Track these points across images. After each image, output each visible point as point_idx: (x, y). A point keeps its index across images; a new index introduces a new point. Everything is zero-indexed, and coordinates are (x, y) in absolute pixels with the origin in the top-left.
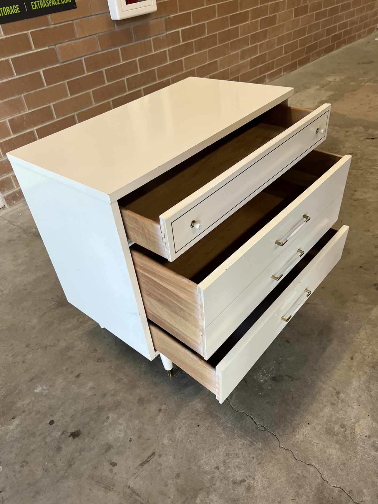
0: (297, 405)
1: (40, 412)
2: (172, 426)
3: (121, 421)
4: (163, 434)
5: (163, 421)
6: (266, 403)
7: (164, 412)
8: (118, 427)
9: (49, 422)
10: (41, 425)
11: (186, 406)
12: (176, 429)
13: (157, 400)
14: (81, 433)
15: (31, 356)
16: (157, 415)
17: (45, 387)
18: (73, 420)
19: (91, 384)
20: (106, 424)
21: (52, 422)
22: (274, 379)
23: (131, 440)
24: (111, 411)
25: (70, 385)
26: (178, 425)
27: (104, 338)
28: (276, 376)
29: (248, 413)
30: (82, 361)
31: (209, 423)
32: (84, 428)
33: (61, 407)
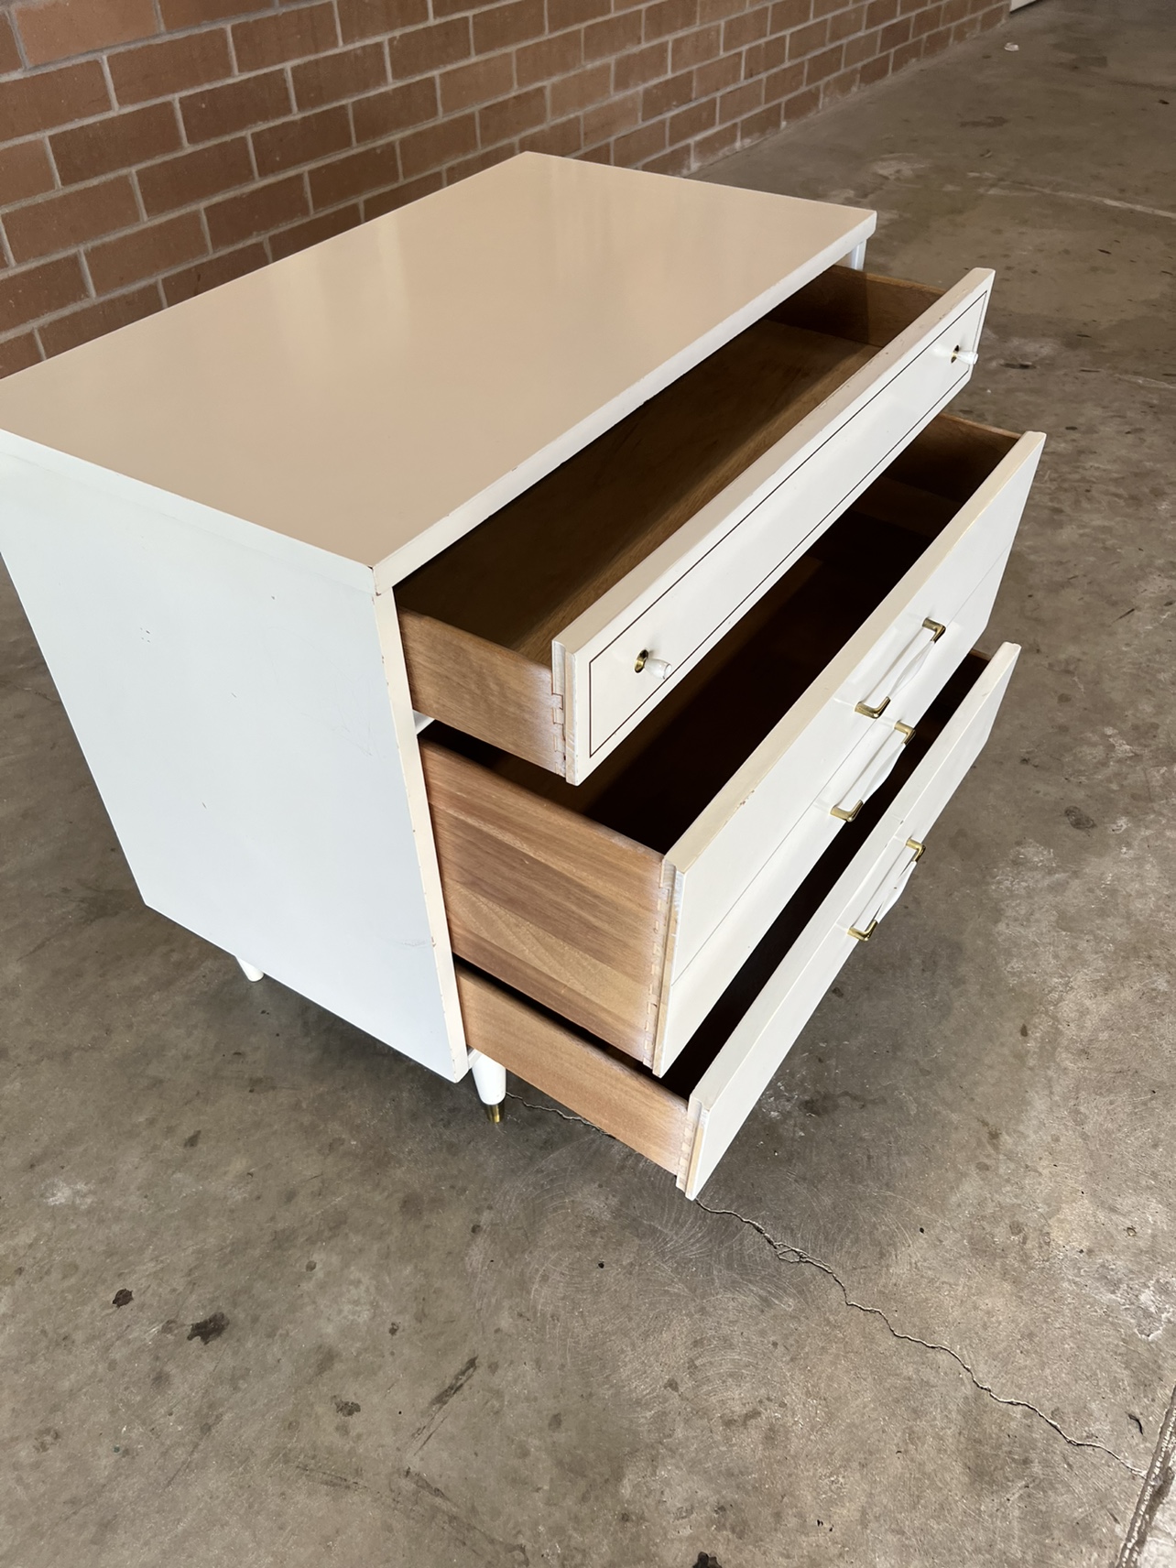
0: (883, 1177)
1: (76, 1267)
2: (522, 1274)
3: (354, 1273)
4: (493, 1301)
5: (488, 1262)
6: (796, 1181)
7: (490, 1233)
8: (349, 1291)
9: (112, 1297)
10: (88, 1309)
11: (555, 1210)
12: (533, 1283)
13: (462, 1198)
14: (228, 1324)
15: (17, 1085)
16: (469, 1245)
17: (81, 1186)
18: (195, 1284)
19: (239, 1165)
20: (307, 1286)
21: (123, 1298)
22: (809, 1106)
23: (396, 1330)
24: (319, 1244)
25: (170, 1172)
26: (537, 1270)
27: (263, 1012)
28: (814, 1099)
29: (745, 1216)
30: (198, 1093)
31: (631, 1255)
32: (235, 1305)
33: (148, 1245)
